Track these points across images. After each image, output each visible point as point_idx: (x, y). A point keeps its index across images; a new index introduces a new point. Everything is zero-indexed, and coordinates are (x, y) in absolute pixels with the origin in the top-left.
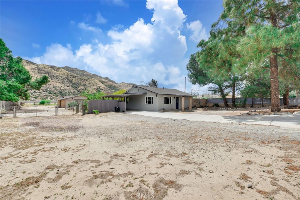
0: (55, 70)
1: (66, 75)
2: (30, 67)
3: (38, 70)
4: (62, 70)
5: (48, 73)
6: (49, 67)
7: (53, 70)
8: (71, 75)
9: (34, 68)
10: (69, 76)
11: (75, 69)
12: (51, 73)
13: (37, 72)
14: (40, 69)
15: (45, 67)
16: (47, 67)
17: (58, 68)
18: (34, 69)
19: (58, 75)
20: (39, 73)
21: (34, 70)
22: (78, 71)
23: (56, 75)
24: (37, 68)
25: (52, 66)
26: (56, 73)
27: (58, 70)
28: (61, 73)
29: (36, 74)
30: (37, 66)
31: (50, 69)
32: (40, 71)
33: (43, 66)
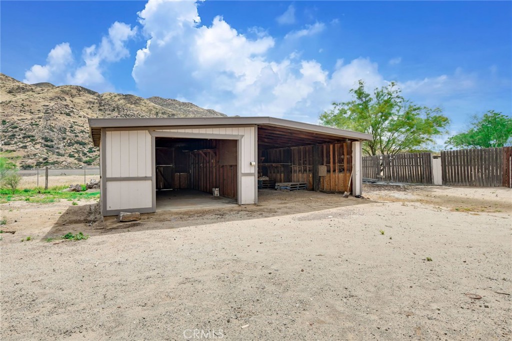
0: (132, 103)
1: (153, 112)
2: (84, 98)
3: (100, 103)
4: (145, 103)
5: (118, 110)
6: (121, 99)
7: (127, 104)
8: (163, 111)
9: (91, 100)
10: (160, 115)
11: (171, 100)
12: (123, 109)
13: (97, 109)
14: (103, 102)
15: (113, 98)
16: (118, 97)
17: (137, 100)
18: (91, 102)
19: (137, 112)
20: (100, 110)
21: (92, 105)
22: (177, 105)
23: (134, 112)
24: (97, 101)
25: (126, 95)
26: (135, 109)
27: (137, 103)
28: (144, 109)
29: (95, 113)
30: (99, 96)
31: (122, 101)
32: (103, 106)
33: (109, 96)
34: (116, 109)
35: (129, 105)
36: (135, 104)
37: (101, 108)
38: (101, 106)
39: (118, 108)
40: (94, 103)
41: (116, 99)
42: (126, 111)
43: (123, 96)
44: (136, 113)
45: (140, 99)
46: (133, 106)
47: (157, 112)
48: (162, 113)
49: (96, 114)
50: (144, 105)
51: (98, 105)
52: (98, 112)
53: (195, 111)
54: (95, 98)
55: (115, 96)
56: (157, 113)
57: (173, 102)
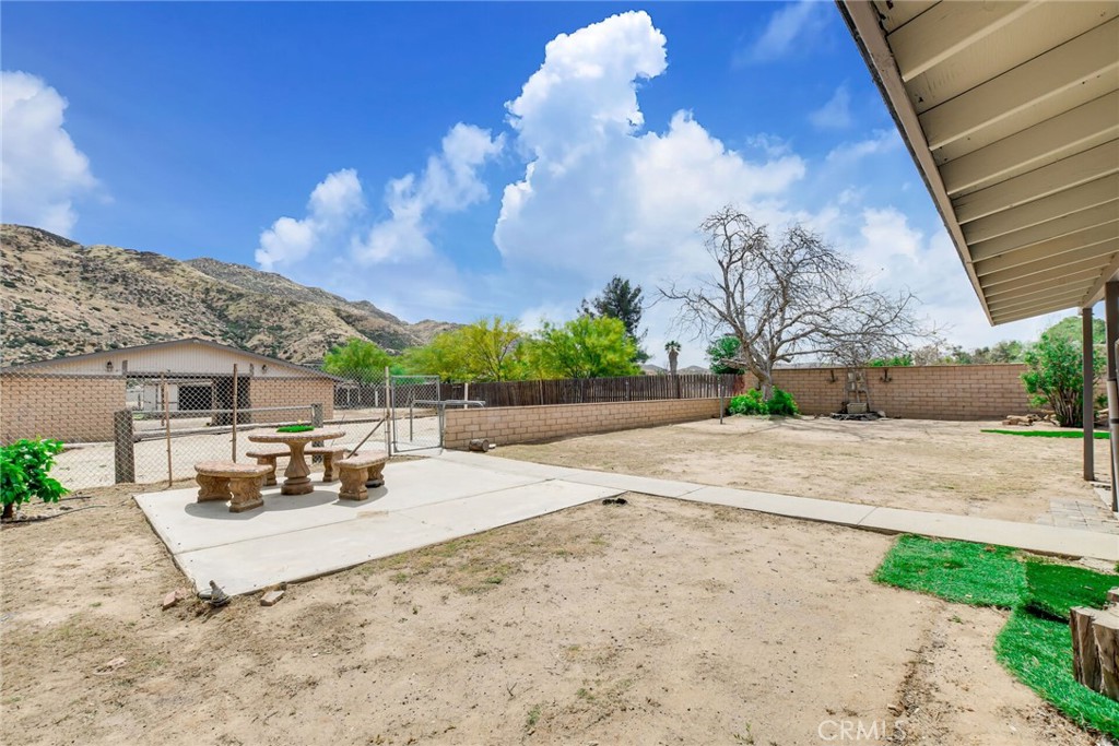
0: (154, 269)
1: (199, 288)
2: (49, 254)
3: (84, 266)
4: (184, 271)
5: (124, 280)
6: (131, 259)
7: (145, 271)
8: (220, 287)
9: (65, 259)
10: (212, 294)
11: (239, 266)
12: (136, 280)
13: (77, 277)
14: (91, 264)
15: (114, 256)
16: (126, 256)
17: (166, 263)
18: (64, 262)
19: (166, 287)
20: (85, 279)
21: (66, 269)
22: (249, 277)
23: (160, 287)
24: (77, 261)
25: (142, 254)
26: (160, 281)
27: (166, 269)
28: (180, 280)
29: (73, 283)
30: (81, 251)
31: (133, 264)
32: (92, 271)
33: (105, 253)
34: (120, 280)
35: (148, 273)
36: (160, 270)
37: (86, 275)
38: (87, 271)
39: (124, 277)
40: (70, 266)
41: (121, 259)
42: (141, 283)
43: (137, 254)
44: (162, 288)
45: (172, 263)
46: (157, 274)
47: (207, 289)
48: (219, 291)
49: (76, 286)
50: (182, 274)
51: (80, 269)
52: (79, 283)
53: (286, 289)
54: (75, 255)
55: (119, 254)
56: (207, 291)
57: (242, 271)
